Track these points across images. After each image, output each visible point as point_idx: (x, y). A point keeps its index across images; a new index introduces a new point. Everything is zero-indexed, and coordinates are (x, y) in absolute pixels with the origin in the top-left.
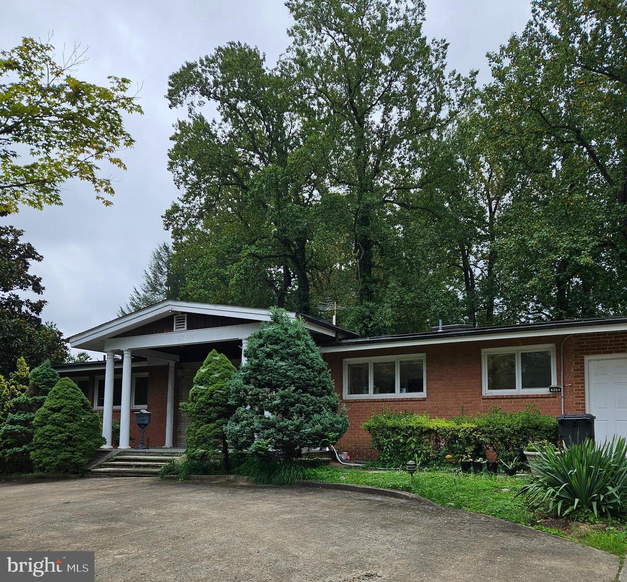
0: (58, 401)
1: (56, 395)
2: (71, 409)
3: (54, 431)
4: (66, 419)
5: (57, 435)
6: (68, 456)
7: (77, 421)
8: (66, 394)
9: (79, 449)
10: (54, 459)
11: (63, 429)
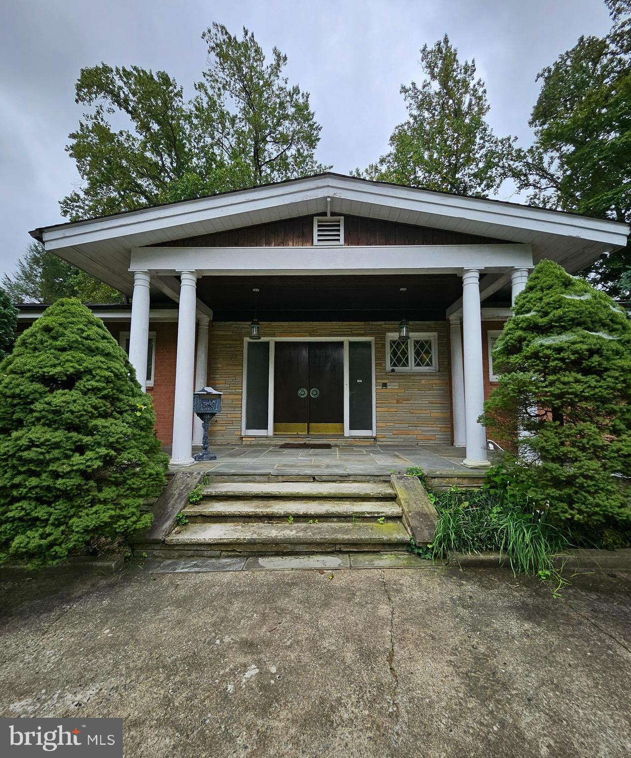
0: (65, 356)
1: (55, 338)
2: (108, 380)
3: (57, 446)
4: (95, 408)
5: (68, 457)
6: (105, 517)
7: (121, 413)
8: (86, 339)
9: (132, 489)
10: (57, 533)
11: (87, 439)
